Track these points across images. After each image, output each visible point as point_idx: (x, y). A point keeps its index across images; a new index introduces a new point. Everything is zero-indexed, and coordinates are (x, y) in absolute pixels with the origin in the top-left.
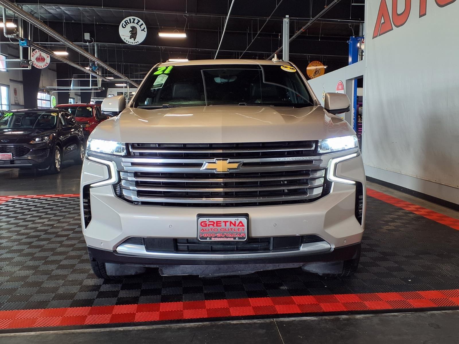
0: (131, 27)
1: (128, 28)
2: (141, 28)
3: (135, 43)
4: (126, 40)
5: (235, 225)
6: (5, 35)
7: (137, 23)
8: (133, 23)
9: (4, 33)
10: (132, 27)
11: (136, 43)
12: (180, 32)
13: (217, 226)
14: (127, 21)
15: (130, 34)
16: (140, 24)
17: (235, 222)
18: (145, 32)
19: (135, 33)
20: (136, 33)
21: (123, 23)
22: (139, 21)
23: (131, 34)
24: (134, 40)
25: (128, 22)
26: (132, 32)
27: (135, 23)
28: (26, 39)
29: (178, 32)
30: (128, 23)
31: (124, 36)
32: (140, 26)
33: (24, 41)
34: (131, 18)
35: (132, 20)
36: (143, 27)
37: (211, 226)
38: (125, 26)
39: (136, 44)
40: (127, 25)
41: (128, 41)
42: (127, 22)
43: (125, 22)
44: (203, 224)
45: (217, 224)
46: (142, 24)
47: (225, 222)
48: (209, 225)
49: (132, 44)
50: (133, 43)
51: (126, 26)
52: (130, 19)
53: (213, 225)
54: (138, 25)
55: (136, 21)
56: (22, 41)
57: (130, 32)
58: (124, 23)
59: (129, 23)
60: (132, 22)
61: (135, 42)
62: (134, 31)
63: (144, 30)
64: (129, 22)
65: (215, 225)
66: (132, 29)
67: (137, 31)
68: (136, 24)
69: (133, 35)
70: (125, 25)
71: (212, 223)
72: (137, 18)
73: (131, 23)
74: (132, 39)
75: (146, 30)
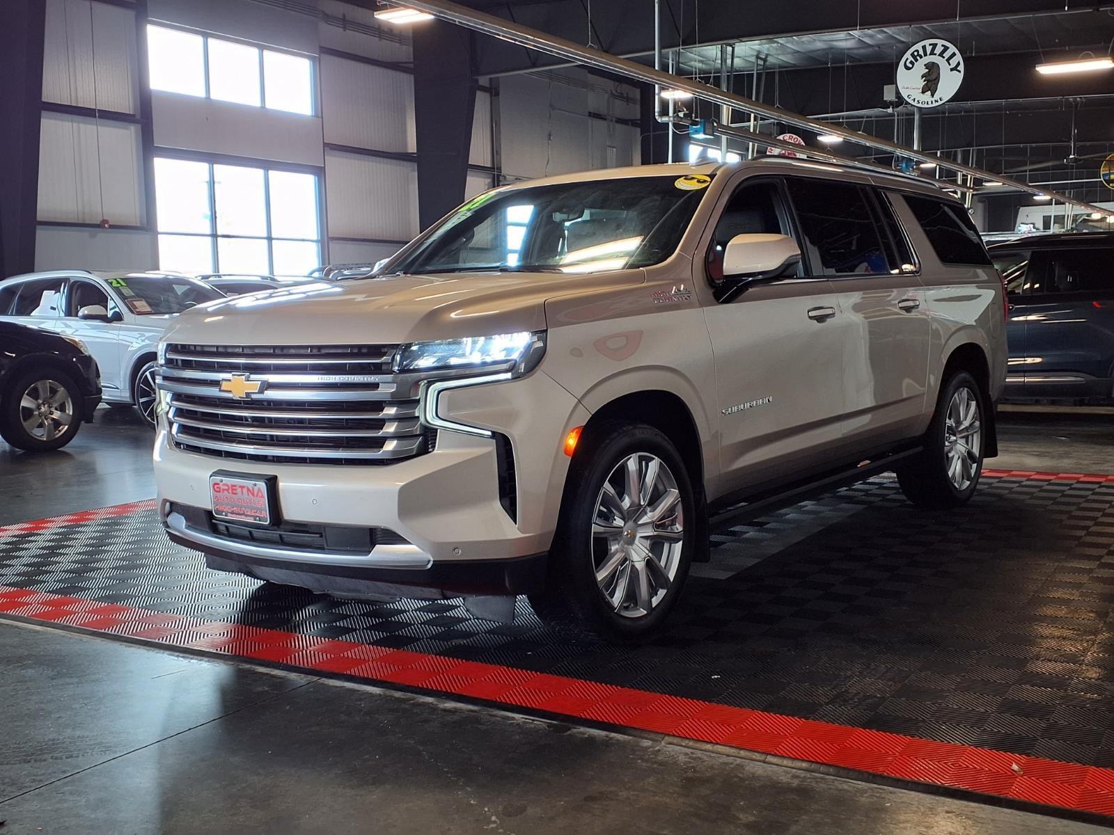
0: (925, 65)
1: (920, 68)
2: (950, 65)
3: (934, 102)
4: (912, 98)
5: (253, 494)
6: (657, 118)
7: (941, 55)
8: (930, 54)
9: (656, 114)
10: (927, 66)
11: (936, 101)
12: (1096, 57)
13: (233, 493)
14: (917, 51)
15: (922, 83)
16: (947, 55)
17: (253, 489)
18: (960, 71)
19: (935, 79)
20: (937, 79)
21: (907, 59)
22: (946, 48)
23: (924, 81)
24: (933, 95)
25: (918, 55)
26: (929, 78)
27: (935, 54)
28: (702, 120)
29: (1092, 58)
30: (918, 58)
31: (907, 88)
32: (948, 60)
33: (698, 126)
34: (927, 42)
35: (929, 49)
36: (954, 62)
37: (226, 492)
38: (911, 66)
39: (937, 104)
40: (917, 60)
41: (916, 101)
42: (916, 53)
43: (912, 55)
44: (216, 486)
45: (232, 490)
46: (954, 54)
47: (242, 487)
48: (224, 490)
49: (926, 106)
50: (930, 103)
51: (913, 64)
52: (924, 47)
53: (228, 490)
54: (944, 57)
55: (938, 50)
56: (694, 127)
57: (922, 77)
58: (911, 59)
59: (921, 57)
60: (928, 53)
61: (933, 99)
62: (934, 74)
63: (958, 69)
64: (921, 52)
65: (230, 491)
66: (927, 70)
67: (939, 74)
68: (939, 55)
69: (930, 84)
70: (911, 62)
71: (227, 488)
72: (940, 42)
73: (926, 55)
74: (926, 93)
75: (961, 68)
